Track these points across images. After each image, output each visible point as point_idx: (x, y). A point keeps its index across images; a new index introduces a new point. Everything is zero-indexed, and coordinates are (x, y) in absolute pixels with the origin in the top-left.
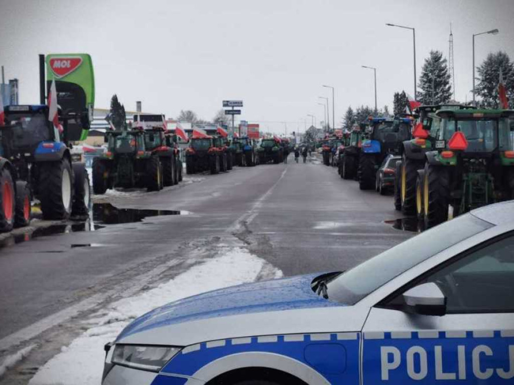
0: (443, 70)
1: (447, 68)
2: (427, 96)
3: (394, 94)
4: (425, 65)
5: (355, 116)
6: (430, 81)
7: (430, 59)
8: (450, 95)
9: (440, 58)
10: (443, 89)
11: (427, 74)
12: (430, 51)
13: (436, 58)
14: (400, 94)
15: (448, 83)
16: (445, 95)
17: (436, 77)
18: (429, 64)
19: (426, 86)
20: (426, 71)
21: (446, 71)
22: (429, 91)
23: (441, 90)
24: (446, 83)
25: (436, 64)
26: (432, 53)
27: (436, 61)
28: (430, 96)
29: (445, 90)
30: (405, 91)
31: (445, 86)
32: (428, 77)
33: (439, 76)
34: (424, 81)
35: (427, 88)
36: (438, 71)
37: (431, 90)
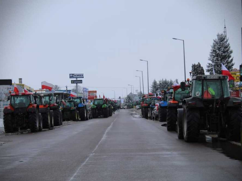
0: (227, 47)
1: (230, 45)
2: (216, 66)
3: (192, 65)
4: (214, 44)
5: (158, 85)
6: (217, 55)
7: (217, 39)
8: (233, 65)
9: (224, 39)
10: (227, 61)
11: (215, 50)
12: (217, 34)
13: (221, 39)
14: (196, 65)
15: (230, 57)
16: (229, 65)
17: (222, 53)
18: (217, 43)
19: (215, 59)
20: (214, 48)
21: (229, 48)
22: (217, 63)
23: (226, 62)
24: (229, 57)
25: (221, 43)
26: (218, 35)
27: (221, 41)
28: (218, 66)
29: (229, 61)
30: (200, 63)
31: (229, 59)
32: (216, 52)
33: (224, 52)
34: (213, 56)
35: (216, 60)
36: (223, 48)
37: (218, 62)
